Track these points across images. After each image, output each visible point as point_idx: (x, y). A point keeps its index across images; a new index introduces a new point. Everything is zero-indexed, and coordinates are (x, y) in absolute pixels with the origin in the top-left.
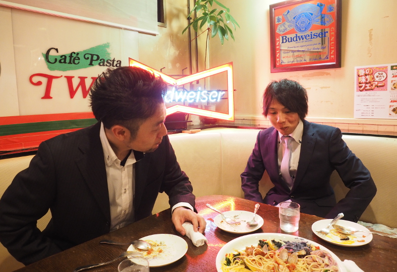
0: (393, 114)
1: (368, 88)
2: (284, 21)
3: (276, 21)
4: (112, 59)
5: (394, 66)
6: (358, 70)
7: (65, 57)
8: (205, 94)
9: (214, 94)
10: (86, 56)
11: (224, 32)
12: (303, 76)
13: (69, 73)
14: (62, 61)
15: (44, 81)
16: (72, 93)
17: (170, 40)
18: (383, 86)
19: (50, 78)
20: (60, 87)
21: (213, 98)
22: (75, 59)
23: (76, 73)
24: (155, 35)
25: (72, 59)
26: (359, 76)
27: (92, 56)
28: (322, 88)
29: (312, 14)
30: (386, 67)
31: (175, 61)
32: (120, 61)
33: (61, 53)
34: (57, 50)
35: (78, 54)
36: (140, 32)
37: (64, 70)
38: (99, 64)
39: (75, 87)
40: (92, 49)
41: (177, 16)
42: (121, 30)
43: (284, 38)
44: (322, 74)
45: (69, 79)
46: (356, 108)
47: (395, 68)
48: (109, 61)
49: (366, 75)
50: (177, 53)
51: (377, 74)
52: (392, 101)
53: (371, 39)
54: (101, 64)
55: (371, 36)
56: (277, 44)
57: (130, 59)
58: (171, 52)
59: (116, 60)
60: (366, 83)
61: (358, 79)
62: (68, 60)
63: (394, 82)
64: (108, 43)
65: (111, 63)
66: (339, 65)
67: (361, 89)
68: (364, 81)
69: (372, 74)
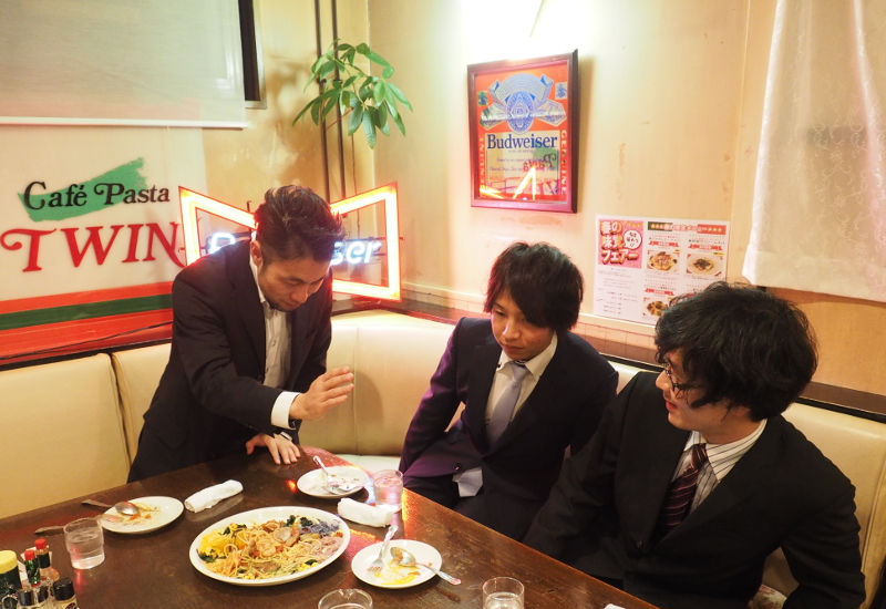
0: (648, 313)
1: (614, 259)
2: (491, 103)
3: (478, 101)
4: (150, 188)
5: (652, 223)
6: (602, 221)
7: (60, 195)
9: (358, 248)
10: (99, 190)
11: (377, 118)
12: (522, 221)
13: (69, 223)
14: (55, 203)
15: (25, 240)
16: (77, 258)
17: (275, 133)
18: (635, 259)
19: (35, 236)
20: (54, 249)
21: (353, 256)
22: (77, 197)
23: (82, 222)
24: (240, 129)
25: (73, 198)
26: (602, 233)
27: (110, 186)
29: (533, 97)
30: (641, 223)
31: (289, 175)
32: (167, 190)
33: (51, 188)
34: (43, 184)
35: (82, 187)
36: (204, 128)
37: (59, 218)
38: (125, 201)
39: (81, 246)
40: (110, 173)
41: (291, 80)
42: (164, 130)
43: (492, 138)
45: (70, 234)
47: (653, 226)
48: (144, 193)
49: (612, 234)
50: (294, 158)
51: (627, 235)
52: (647, 291)
53: (621, 164)
54: (129, 200)
55: (622, 156)
56: (481, 149)
57: (180, 188)
58: (279, 157)
59: (158, 188)
60: (613, 250)
61: (601, 241)
62: (64, 200)
63: (651, 254)
64: (140, 159)
65: (149, 195)
66: (574, 208)
67: (606, 259)
68: (609, 244)
69: (621, 233)
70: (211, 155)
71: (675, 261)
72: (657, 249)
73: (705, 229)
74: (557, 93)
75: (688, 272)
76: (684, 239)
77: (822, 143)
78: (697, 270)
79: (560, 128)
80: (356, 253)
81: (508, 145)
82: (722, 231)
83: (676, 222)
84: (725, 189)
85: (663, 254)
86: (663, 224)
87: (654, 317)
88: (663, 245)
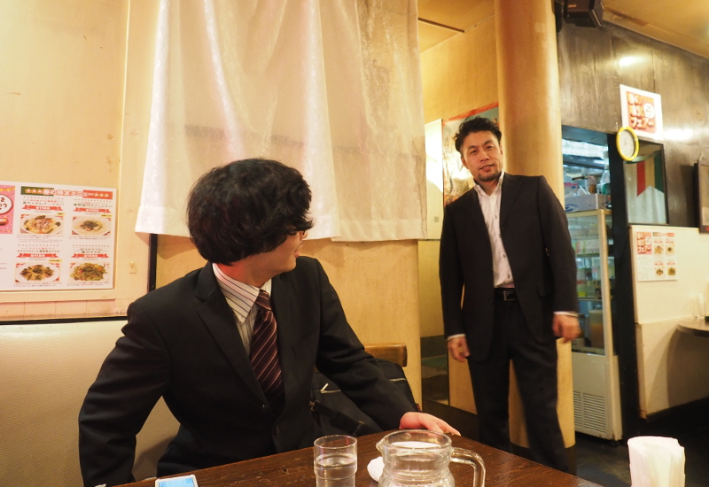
0: (23, 279)
5: (27, 188)
18: (3, 224)
30: (13, 187)
47: (29, 191)
52: (20, 256)
63: (26, 218)
71: (58, 224)
72: (34, 214)
73: (91, 194)
75: (74, 233)
76: (68, 205)
78: (84, 231)
82: (110, 196)
83: (56, 187)
84: (109, 162)
85: (42, 217)
86: (42, 189)
87: (32, 282)
88: (41, 208)
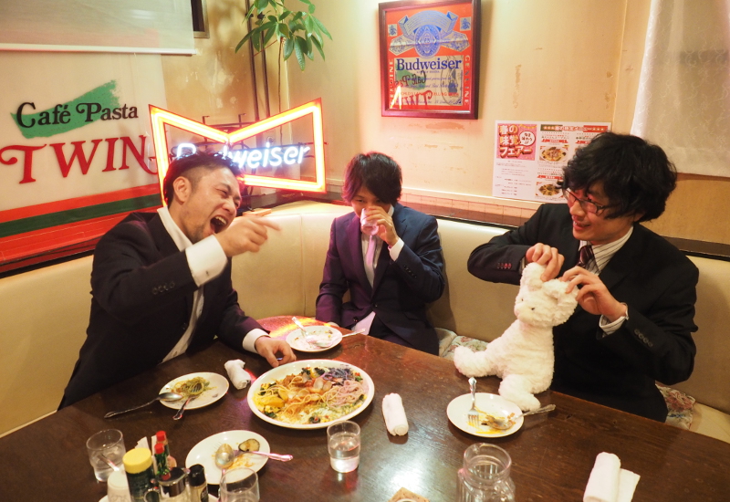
0: (540, 194)
1: (511, 154)
2: (400, 33)
3: (389, 31)
4: (122, 106)
5: (544, 125)
6: (500, 125)
7: (47, 114)
8: (277, 153)
9: (293, 152)
10: (80, 108)
11: (304, 46)
12: (427, 127)
13: (57, 139)
14: (44, 121)
15: (20, 155)
16: (65, 169)
17: (216, 59)
18: (530, 153)
19: (29, 151)
20: (44, 162)
21: (289, 159)
22: (62, 115)
23: (67, 138)
24: (190, 55)
25: (58, 117)
26: (500, 134)
27: (89, 106)
28: (453, 147)
29: (440, 29)
30: (535, 126)
31: (228, 94)
32: (136, 109)
33: (41, 108)
34: (32, 105)
35: (66, 107)
36: (163, 54)
37: (48, 134)
38: (102, 118)
39: (67, 158)
40: (88, 95)
41: (227, 15)
42: (131, 56)
43: (401, 62)
44: (453, 127)
45: (58, 148)
46: (495, 181)
47: (545, 128)
48: (117, 111)
49: (509, 134)
50: (231, 80)
51: (522, 135)
52: (539, 177)
53: (518, 80)
54: (105, 117)
55: (518, 75)
56: (391, 71)
57: (150, 106)
58: (219, 79)
59: (129, 106)
60: (510, 147)
61: (499, 140)
62: (52, 119)
63: (543, 149)
64: (112, 81)
65: (121, 112)
66: (475, 115)
67: (503, 154)
68: (506, 143)
69: (517, 134)
70: (168, 77)
71: (564, 154)
72: (548, 145)
73: (589, 129)
74: (461, 26)
76: (572, 137)
77: (692, 63)
79: (464, 53)
80: (291, 156)
81: (416, 67)
83: (565, 124)
84: (607, 99)
85: (554, 148)
86: (554, 126)
87: (546, 196)
88: (554, 142)
